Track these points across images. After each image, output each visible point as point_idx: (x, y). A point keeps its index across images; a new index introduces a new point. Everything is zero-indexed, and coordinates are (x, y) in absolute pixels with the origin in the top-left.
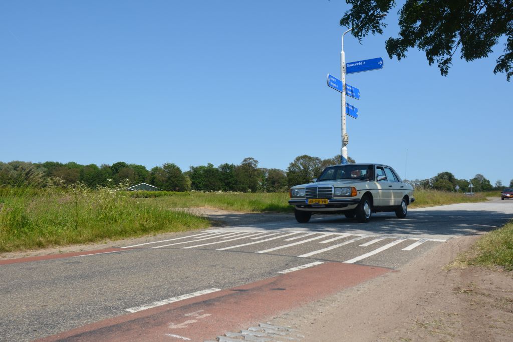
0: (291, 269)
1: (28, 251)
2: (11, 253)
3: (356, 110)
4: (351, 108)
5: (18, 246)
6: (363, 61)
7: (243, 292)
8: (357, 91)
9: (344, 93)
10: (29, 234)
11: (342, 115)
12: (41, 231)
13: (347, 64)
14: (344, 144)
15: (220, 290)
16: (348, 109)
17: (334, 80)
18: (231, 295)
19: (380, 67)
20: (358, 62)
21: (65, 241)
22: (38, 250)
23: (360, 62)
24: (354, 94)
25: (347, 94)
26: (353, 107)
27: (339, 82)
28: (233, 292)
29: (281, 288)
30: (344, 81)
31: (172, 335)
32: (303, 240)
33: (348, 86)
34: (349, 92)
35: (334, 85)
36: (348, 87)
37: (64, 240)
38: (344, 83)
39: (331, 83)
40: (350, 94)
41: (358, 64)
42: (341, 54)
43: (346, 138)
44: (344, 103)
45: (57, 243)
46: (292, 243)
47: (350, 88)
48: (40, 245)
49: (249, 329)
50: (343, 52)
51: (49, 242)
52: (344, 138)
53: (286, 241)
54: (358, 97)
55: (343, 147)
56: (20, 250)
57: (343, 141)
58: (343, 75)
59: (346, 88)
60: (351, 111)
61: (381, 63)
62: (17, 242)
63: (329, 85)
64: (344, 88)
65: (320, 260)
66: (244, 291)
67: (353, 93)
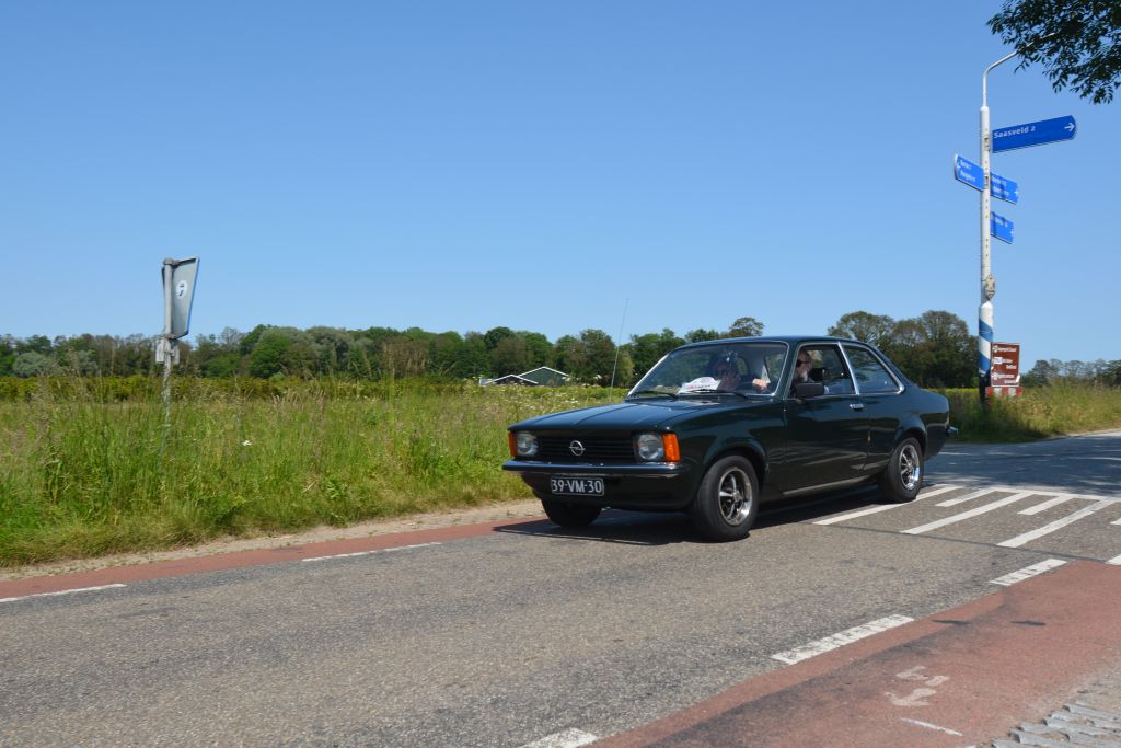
0: (1012, 575)
1: (452, 511)
2: (427, 515)
3: (1011, 225)
4: (1001, 223)
5: (435, 503)
6: (1030, 125)
7: (963, 627)
8: (1013, 186)
9: (987, 192)
10: (446, 478)
11: (981, 236)
12: (466, 475)
13: (994, 132)
14: (986, 297)
15: (910, 619)
16: (994, 224)
17: (967, 166)
18: (943, 633)
19: (1069, 135)
20: (1019, 127)
21: (508, 493)
22: (469, 509)
23: (1024, 126)
24: (1007, 193)
25: (992, 193)
26: (1003, 220)
27: (977, 171)
28: (943, 625)
29: (1031, 619)
30: (986, 168)
31: (917, 722)
32: (977, 506)
33: (996, 177)
34: (996, 190)
35: (968, 177)
36: (994, 180)
37: (505, 490)
38: (987, 171)
39: (963, 173)
40: (997, 194)
41: (1018, 131)
42: (981, 113)
43: (990, 285)
44: (987, 213)
45: (494, 497)
46: (959, 512)
47: (999, 181)
48: (470, 501)
49: (1054, 716)
50: (985, 108)
51: (484, 495)
52: (987, 285)
53: (944, 509)
54: (1014, 199)
55: (983, 303)
56: (441, 509)
57: (983, 290)
58: (986, 155)
59: (991, 182)
60: (1001, 230)
61: (1072, 126)
62: (431, 494)
63: (957, 176)
64: (987, 183)
65: (1056, 555)
66: (965, 623)
67: (1005, 191)
